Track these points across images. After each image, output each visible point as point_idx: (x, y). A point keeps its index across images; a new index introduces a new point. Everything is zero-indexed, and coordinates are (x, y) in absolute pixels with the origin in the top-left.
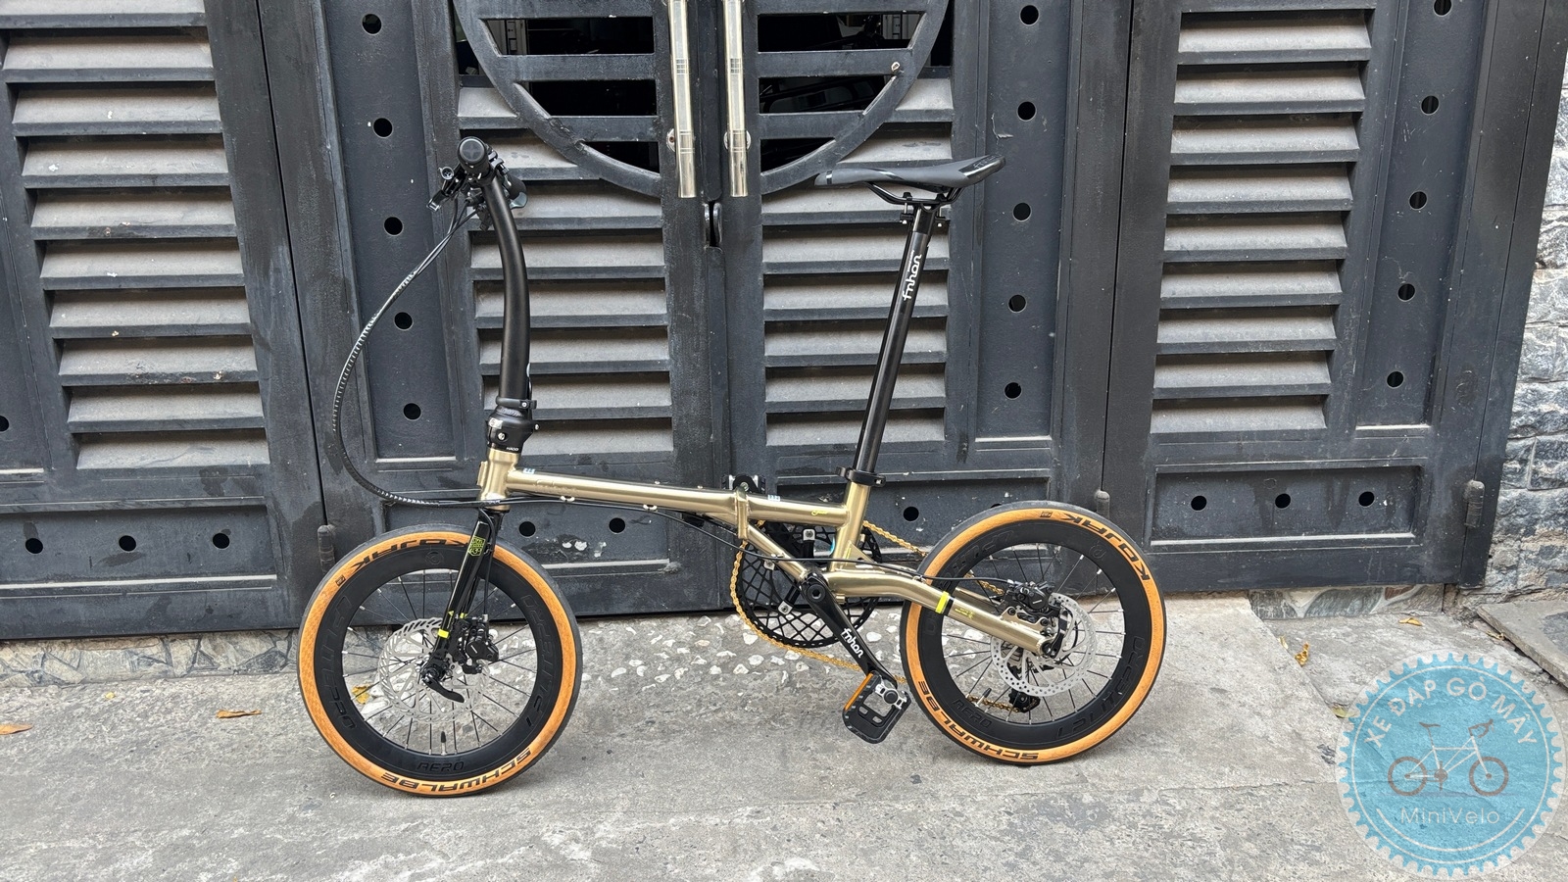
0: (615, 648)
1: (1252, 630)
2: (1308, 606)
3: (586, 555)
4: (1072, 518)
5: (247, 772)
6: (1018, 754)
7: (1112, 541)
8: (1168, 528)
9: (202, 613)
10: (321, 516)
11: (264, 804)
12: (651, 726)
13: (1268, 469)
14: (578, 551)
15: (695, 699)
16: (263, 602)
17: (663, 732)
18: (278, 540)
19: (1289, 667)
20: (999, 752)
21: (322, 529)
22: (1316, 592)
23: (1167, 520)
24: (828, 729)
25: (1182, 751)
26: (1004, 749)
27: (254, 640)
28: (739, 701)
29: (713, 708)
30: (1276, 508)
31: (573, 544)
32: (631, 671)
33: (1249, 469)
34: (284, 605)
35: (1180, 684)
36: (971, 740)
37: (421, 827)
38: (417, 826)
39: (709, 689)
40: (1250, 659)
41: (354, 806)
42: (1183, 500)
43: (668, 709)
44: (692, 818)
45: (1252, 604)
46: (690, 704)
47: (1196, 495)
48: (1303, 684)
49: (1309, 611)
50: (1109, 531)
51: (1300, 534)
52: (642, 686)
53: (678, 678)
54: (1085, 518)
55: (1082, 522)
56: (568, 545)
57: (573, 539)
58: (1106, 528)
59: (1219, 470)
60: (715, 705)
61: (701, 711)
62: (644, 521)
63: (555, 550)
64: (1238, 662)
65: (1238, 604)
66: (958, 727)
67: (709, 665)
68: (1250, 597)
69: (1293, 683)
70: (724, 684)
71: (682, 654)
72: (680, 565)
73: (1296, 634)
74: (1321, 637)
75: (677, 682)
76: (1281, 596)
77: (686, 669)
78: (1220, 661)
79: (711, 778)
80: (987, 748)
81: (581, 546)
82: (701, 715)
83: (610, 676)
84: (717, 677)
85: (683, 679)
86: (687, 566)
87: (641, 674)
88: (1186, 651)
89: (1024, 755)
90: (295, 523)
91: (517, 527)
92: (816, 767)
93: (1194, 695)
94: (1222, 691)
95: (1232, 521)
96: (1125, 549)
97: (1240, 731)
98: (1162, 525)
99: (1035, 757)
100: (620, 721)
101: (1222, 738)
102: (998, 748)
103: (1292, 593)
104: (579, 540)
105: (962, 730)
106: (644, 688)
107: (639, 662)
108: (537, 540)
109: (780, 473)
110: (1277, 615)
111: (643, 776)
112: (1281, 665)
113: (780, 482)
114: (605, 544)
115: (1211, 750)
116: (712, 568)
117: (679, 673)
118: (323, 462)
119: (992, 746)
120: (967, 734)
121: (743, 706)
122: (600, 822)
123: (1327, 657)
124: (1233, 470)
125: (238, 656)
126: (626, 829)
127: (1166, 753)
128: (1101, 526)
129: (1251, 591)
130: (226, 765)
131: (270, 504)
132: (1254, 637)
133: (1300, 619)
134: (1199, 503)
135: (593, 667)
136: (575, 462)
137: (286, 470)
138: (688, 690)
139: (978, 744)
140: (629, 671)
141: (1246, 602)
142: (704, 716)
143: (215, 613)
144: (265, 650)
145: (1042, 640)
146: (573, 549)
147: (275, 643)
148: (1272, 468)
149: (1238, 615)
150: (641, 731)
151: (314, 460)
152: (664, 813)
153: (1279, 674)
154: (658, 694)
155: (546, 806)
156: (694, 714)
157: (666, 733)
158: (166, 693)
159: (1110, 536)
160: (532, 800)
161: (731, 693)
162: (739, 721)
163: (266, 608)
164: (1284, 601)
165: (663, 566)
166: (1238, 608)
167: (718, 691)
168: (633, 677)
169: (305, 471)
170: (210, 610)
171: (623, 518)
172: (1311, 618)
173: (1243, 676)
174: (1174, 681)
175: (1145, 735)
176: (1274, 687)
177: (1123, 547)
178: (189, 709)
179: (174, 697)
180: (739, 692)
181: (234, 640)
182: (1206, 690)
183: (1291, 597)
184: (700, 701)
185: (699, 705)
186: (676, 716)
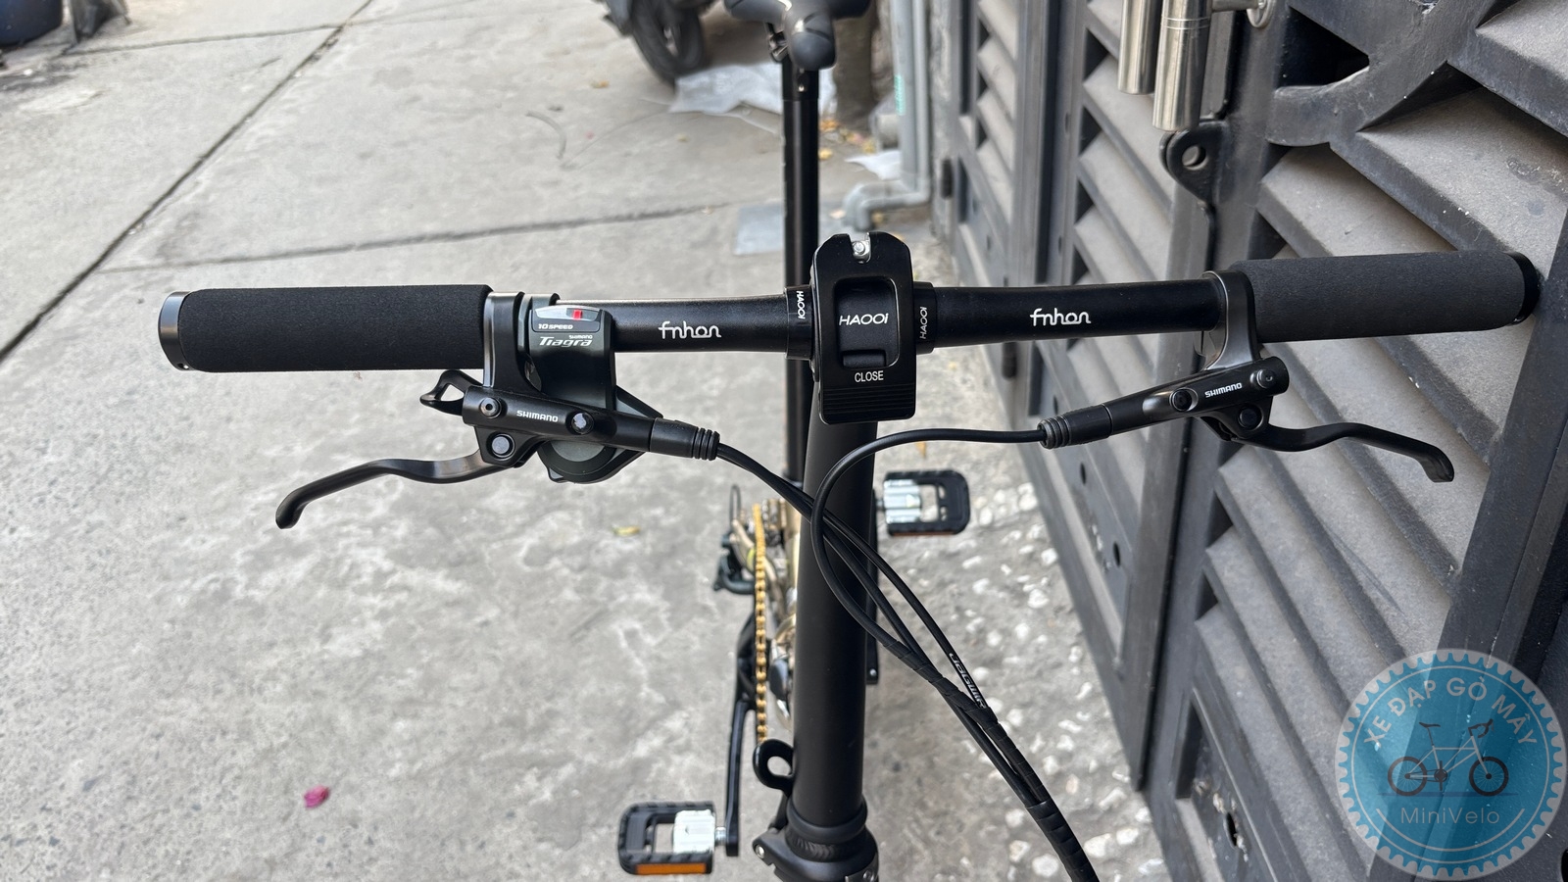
29: (932, 834)
39: (971, 819)
60: (938, 833)
61: (926, 822)
84: (1000, 822)
142: (914, 825)
156: (919, 814)
180: (970, 859)
184: (945, 813)
185: (937, 815)
186: (911, 793)
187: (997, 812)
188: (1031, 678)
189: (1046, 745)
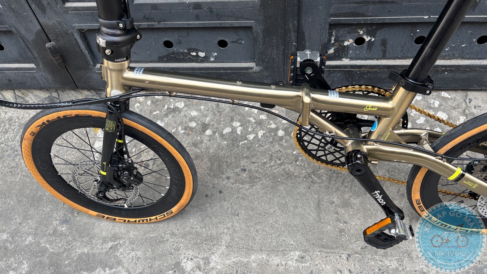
0: (225, 112)
3: (205, 59)
5: (37, 188)
9: (7, 82)
10: (45, 37)
11: (43, 216)
12: (244, 173)
14: (200, 57)
15: (269, 154)
16: (35, 78)
17: (250, 177)
18: (27, 49)
21: (48, 45)
24: (346, 187)
27: (40, 92)
28: (294, 158)
29: (279, 162)
31: (197, 53)
32: (234, 130)
34: (46, 80)
37: (119, 247)
38: (117, 245)
39: (277, 147)
41: (85, 224)
43: (253, 161)
44: (264, 256)
46: (266, 158)
52: (240, 141)
53: (260, 137)
56: (194, 54)
57: (197, 51)
60: (280, 160)
61: (272, 164)
62: (239, 42)
63: (186, 56)
67: (277, 129)
70: (285, 144)
71: (262, 120)
72: (262, 68)
75: (259, 141)
77: (265, 132)
79: (276, 222)
81: (202, 54)
82: (272, 166)
83: (222, 132)
84: (281, 138)
85: (263, 139)
86: (266, 69)
87: (239, 133)
90: (32, 40)
91: (162, 43)
92: (338, 220)
100: (228, 166)
104: (200, 51)
106: (241, 143)
107: (238, 124)
108: (175, 50)
109: (332, 16)
111: (238, 216)
113: (331, 21)
114: (216, 54)
116: (282, 70)
117: (261, 133)
118: (33, 6)
121: (296, 161)
122: (214, 253)
125: (35, 97)
126: (227, 261)
130: (28, 180)
131: (13, 30)
135: (213, 125)
136: (191, 8)
137: (13, 11)
138: (265, 147)
140: (233, 130)
142: (273, 168)
143: (13, 82)
144: (47, 96)
146: (197, 56)
147: (51, 93)
150: (238, 175)
151: (27, 5)
152: (249, 250)
154: (248, 148)
155: (184, 236)
156: (268, 166)
157: (252, 180)
158: (7, 116)
160: (178, 230)
161: (289, 151)
162: (293, 173)
163: (37, 80)
165: (252, 68)
167: (282, 150)
168: (235, 135)
169: (25, 12)
170: (10, 81)
171: (226, 40)
178: (15, 130)
179: (10, 119)
180: (294, 151)
181: (30, 91)
184: (271, 156)
185: (271, 159)
186: (258, 167)
187: (277, 138)
188: (220, 115)
189: (253, 116)
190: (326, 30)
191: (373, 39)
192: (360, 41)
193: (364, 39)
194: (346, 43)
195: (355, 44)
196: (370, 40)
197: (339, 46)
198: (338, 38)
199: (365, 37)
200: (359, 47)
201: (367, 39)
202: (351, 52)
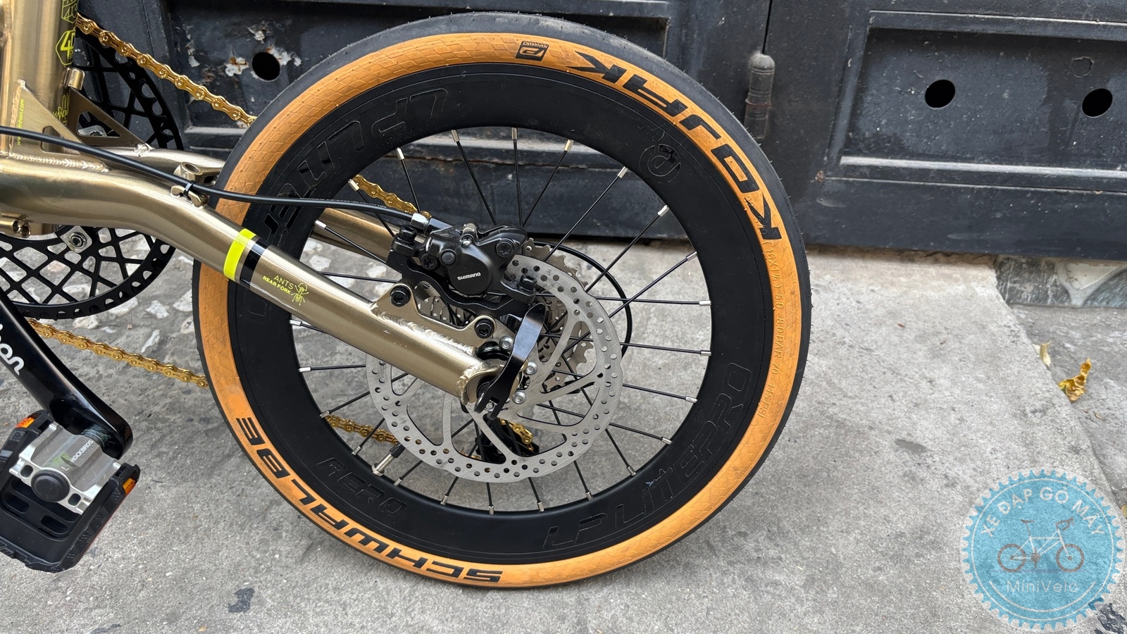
1: (993, 328)
2: (1094, 288)
4: (599, 67)
6: (458, 571)
7: (700, 136)
8: (876, 135)
13: (1086, 36)
19: (1050, 412)
20: (420, 563)
22: (1113, 268)
23: (876, 121)
25: (810, 582)
26: (431, 558)
30: (1082, 114)
33: (1049, 32)
35: (840, 424)
36: (359, 537)
40: (981, 386)
42: (912, 85)
45: (999, 278)
47: (937, 78)
48: (1076, 450)
49: (1093, 297)
50: (692, 109)
51: (1112, 167)
54: (631, 71)
55: (624, 79)
58: (684, 100)
59: (991, 30)
64: (957, 391)
65: (975, 278)
66: (331, 511)
68: (997, 265)
69: (1056, 446)
73: (1066, 335)
74: (1109, 345)
76: (1052, 268)
78: (924, 384)
80: (395, 553)
88: (866, 359)
89: (472, 573)
93: (861, 452)
94: (916, 448)
95: (994, 132)
96: (729, 160)
97: (936, 545)
98: (867, 128)
99: (495, 579)
101: (897, 558)
102: (417, 555)
103: (1072, 266)
105: (339, 516)
110: (1037, 298)
112: (1038, 405)
115: (871, 587)
119: (406, 551)
120: (352, 524)
123: (1117, 388)
124: (1019, 32)
127: (776, 584)
128: (670, 94)
129: (1001, 258)
132: (995, 341)
133: (1074, 308)
134: (940, 94)
139: (373, 545)
141: (990, 275)
145: (475, 367)
148: (1094, 35)
149: (971, 297)
153: (1032, 424)
159: (693, 122)
164: (1055, 277)
166: (973, 284)
172: (1092, 308)
173: (962, 420)
174: (830, 417)
175: (744, 535)
176: (1020, 450)
177: (722, 152)
182: (886, 443)
183: (1068, 272)
190: (154, 13)
191: (298, 62)
192: (265, 66)
193: (272, 56)
194: (231, 70)
195: (257, 73)
196: (291, 63)
197: (215, 80)
198: (206, 53)
199: (273, 52)
200: (269, 86)
201: (283, 59)
202: (253, 100)
